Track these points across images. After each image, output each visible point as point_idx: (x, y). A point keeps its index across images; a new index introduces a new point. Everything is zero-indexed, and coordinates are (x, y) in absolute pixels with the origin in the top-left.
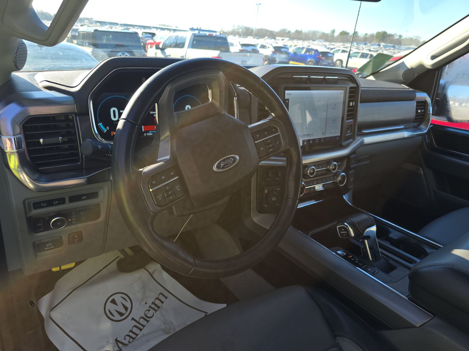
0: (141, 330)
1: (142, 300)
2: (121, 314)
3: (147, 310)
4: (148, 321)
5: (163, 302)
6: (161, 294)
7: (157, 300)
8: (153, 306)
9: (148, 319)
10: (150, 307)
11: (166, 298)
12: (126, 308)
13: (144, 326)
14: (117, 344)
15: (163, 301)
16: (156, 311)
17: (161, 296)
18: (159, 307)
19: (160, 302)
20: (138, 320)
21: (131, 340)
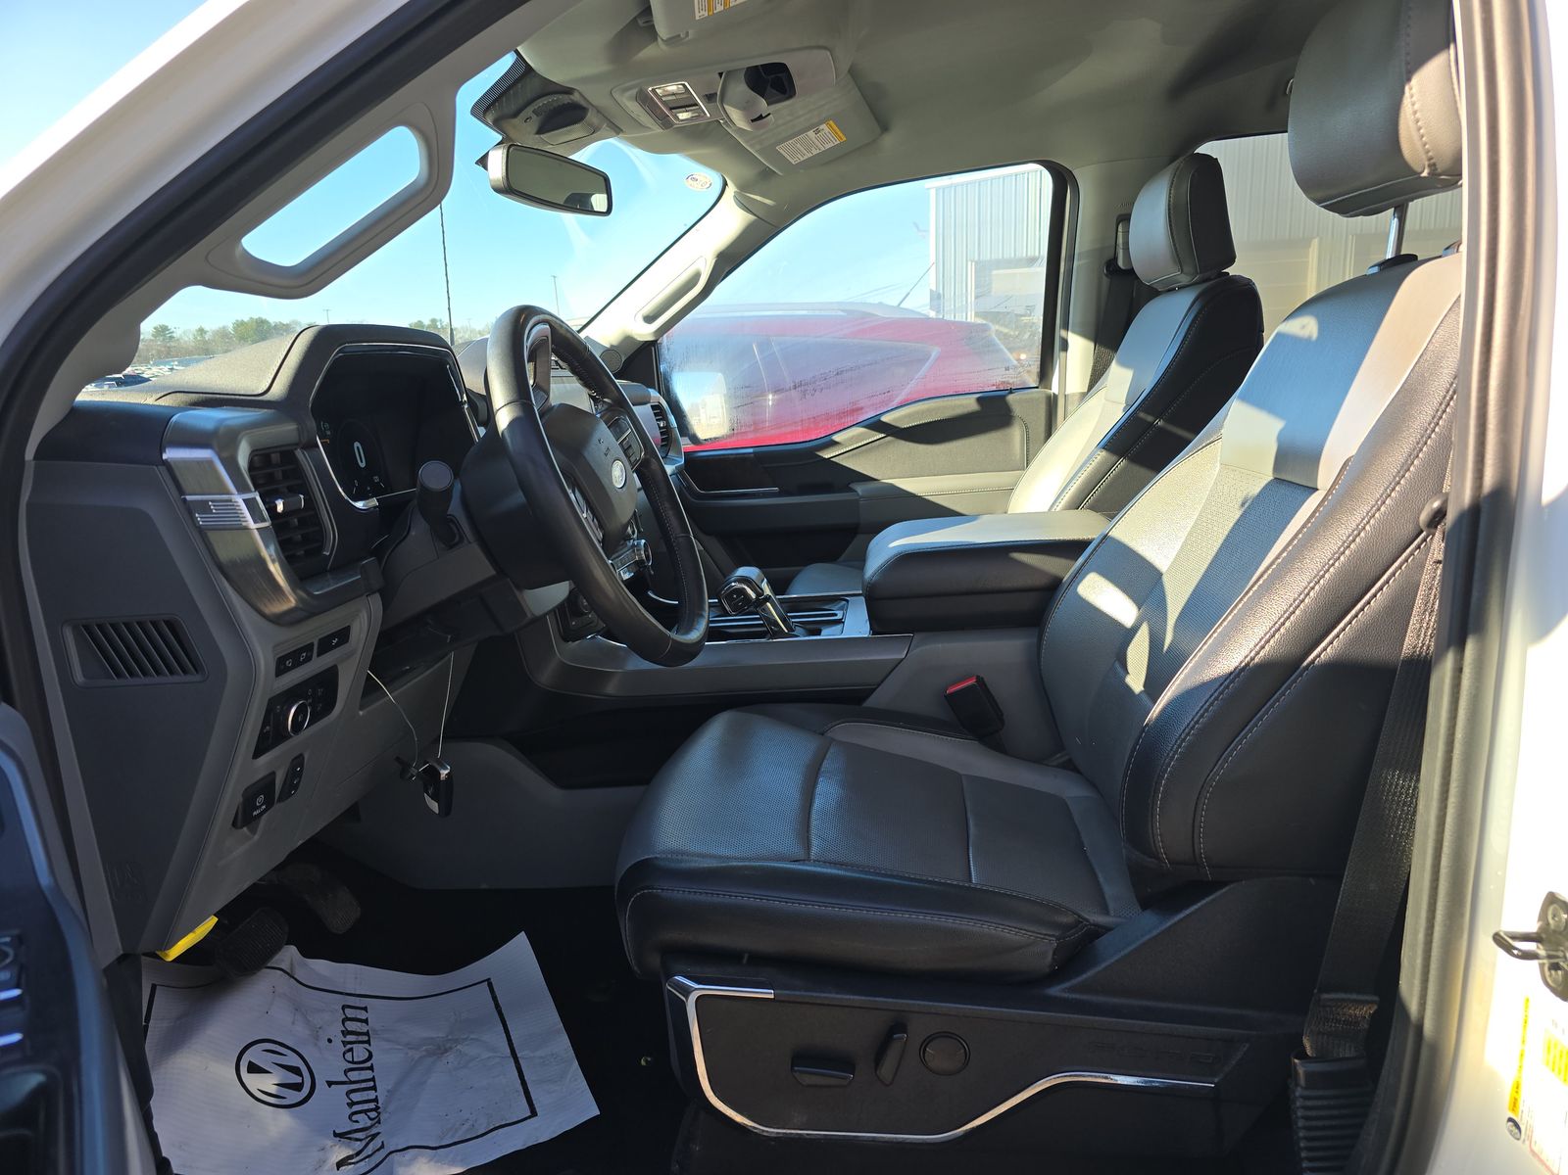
0: (374, 1088)
1: (317, 1038)
2: (298, 1087)
3: (344, 1054)
4: (371, 1068)
5: (366, 1021)
6: (344, 1007)
7: (348, 1023)
8: (350, 1038)
9: (368, 1064)
10: (345, 1043)
11: (365, 1009)
12: (296, 1071)
13: (373, 1079)
14: (350, 1139)
15: (364, 1018)
16: (368, 1042)
17: (347, 1010)
18: (367, 1034)
19: (359, 1024)
20: (344, 1079)
21: (373, 1114)
